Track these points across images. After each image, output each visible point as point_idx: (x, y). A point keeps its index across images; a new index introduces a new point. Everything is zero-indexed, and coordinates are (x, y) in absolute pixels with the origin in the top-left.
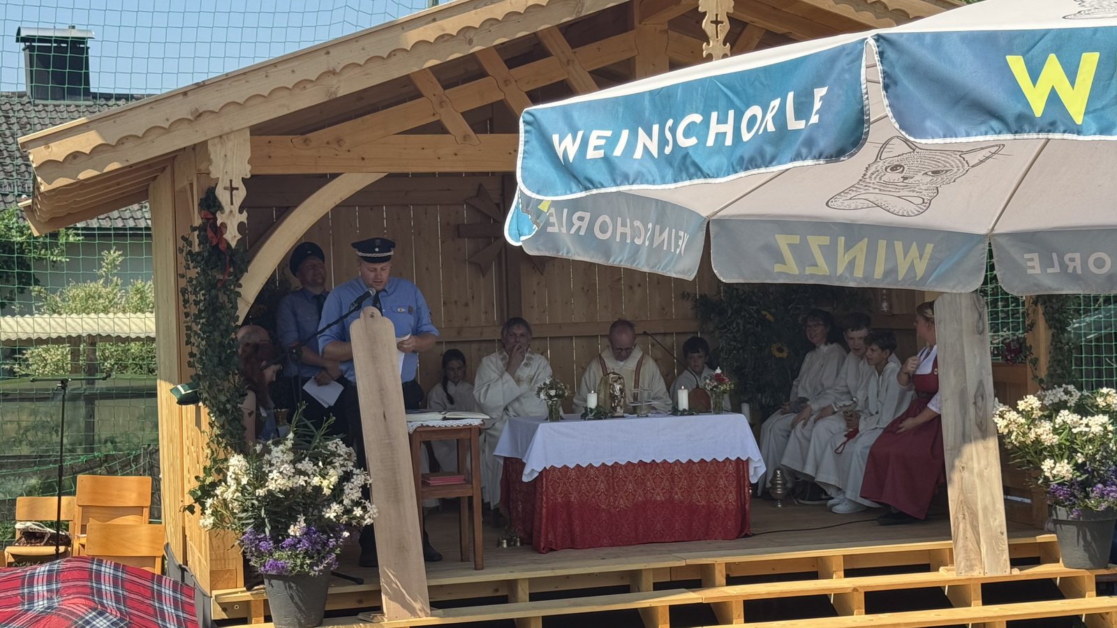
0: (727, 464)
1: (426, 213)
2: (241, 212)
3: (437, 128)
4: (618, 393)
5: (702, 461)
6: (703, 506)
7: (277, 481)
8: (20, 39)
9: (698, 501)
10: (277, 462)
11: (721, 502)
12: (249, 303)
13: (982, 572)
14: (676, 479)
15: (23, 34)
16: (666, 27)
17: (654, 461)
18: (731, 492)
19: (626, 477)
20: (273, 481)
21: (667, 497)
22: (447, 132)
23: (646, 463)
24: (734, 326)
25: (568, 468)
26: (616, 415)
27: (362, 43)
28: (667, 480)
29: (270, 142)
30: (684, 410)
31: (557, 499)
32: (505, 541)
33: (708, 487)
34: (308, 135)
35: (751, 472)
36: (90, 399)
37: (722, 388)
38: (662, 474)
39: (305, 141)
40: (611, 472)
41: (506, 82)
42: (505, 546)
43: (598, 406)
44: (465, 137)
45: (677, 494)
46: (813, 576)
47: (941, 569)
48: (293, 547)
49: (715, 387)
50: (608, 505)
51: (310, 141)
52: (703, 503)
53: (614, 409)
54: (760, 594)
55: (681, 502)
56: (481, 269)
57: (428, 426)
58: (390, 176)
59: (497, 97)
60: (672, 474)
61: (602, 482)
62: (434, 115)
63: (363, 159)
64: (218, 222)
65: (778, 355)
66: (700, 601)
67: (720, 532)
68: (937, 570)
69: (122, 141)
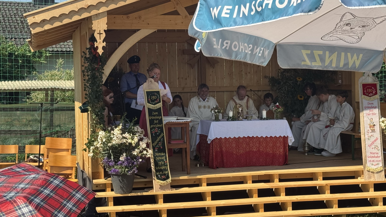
0: (280, 138)
1: (172, 45)
2: (103, 42)
3: (176, 13)
4: (240, 111)
5: (271, 137)
6: (271, 153)
7: (115, 141)
9: (269, 151)
10: (116, 134)
11: (278, 152)
12: (107, 76)
13: (374, 179)
14: (261, 143)
17: (253, 136)
18: (281, 148)
19: (243, 142)
20: (114, 141)
21: (258, 150)
22: (179, 14)
23: (250, 137)
24: (284, 88)
25: (222, 138)
26: (240, 119)
28: (258, 143)
29: (115, 17)
30: (265, 118)
31: (218, 149)
32: (198, 164)
33: (273, 146)
34: (129, 15)
35: (289, 141)
36: (52, 111)
37: (279, 110)
38: (256, 141)
39: (127, 17)
40: (237, 140)
42: (198, 166)
43: (233, 116)
44: (186, 16)
45: (261, 148)
46: (311, 179)
47: (359, 178)
48: (121, 164)
49: (276, 110)
50: (236, 152)
51: (129, 17)
52: (271, 152)
53: (239, 117)
54: (291, 186)
55: (263, 151)
56: (191, 66)
57: (171, 122)
58: (159, 31)
60: (260, 141)
61: (234, 144)
62: (174, 8)
63: (148, 24)
64: (95, 46)
65: (300, 99)
66: (269, 188)
67: (277, 163)
68: (357, 178)
69: (61, 15)
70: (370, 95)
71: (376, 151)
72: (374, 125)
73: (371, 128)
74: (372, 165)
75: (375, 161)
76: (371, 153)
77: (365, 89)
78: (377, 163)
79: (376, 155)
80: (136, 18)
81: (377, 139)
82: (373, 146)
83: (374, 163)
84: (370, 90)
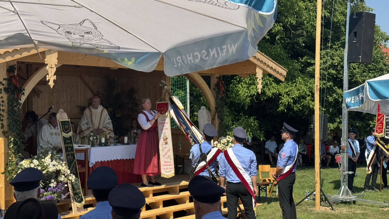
2: (54, 76)
70: (162, 113)
71: (169, 160)
72: (167, 138)
73: (165, 141)
74: (166, 172)
75: (168, 168)
76: (165, 162)
77: (159, 107)
78: (170, 170)
79: (169, 164)
81: (169, 150)
82: (167, 156)
83: (167, 171)
84: (162, 108)
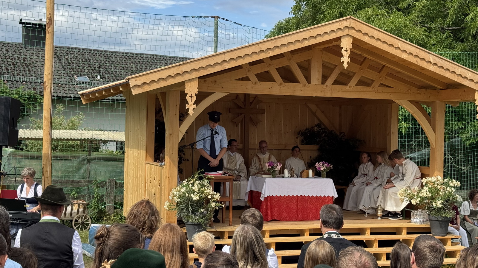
2: (194, 105)
3: (247, 79)
8: (21, 23)
12: (184, 134)
15: (23, 21)
16: (322, 50)
22: (250, 80)
27: (235, 52)
34: (206, 79)
39: (205, 81)
41: (270, 65)
46: (358, 234)
56: (235, 124)
59: (267, 69)
62: (246, 75)
63: (223, 88)
64: (187, 107)
69: (159, 80)
80: (212, 82)
